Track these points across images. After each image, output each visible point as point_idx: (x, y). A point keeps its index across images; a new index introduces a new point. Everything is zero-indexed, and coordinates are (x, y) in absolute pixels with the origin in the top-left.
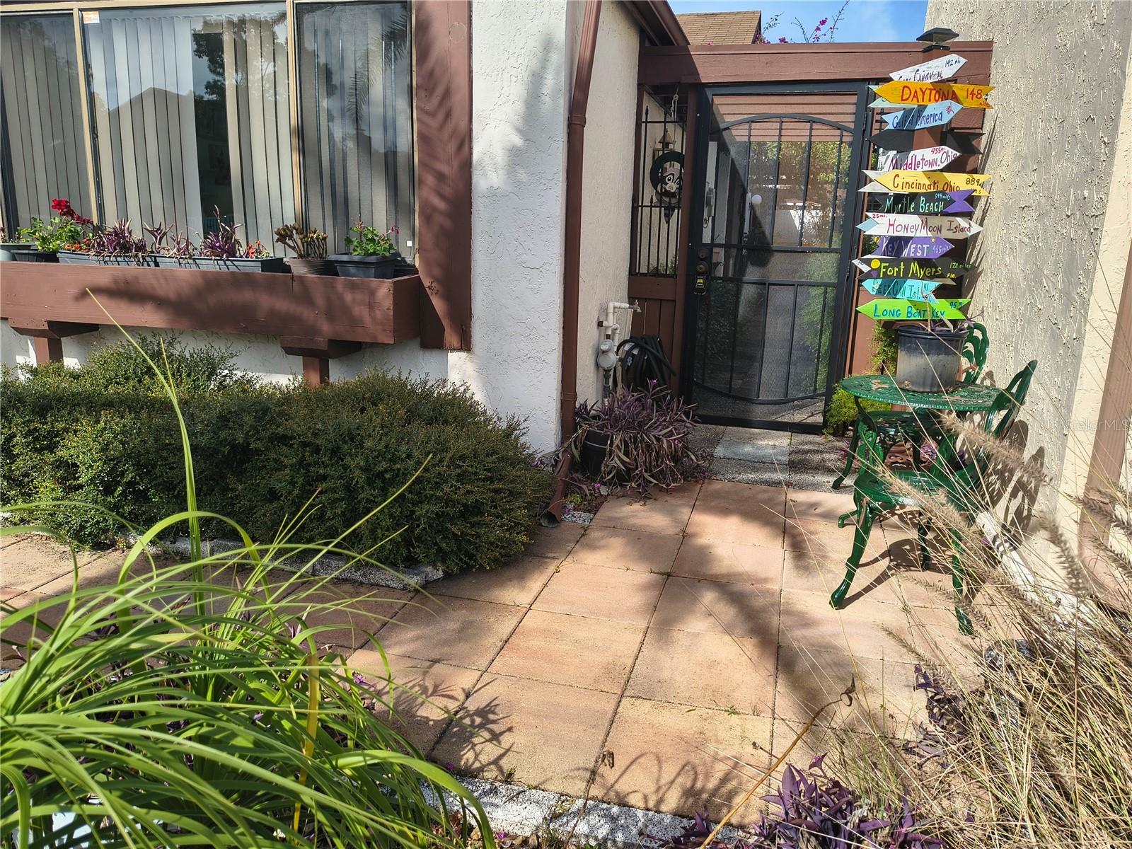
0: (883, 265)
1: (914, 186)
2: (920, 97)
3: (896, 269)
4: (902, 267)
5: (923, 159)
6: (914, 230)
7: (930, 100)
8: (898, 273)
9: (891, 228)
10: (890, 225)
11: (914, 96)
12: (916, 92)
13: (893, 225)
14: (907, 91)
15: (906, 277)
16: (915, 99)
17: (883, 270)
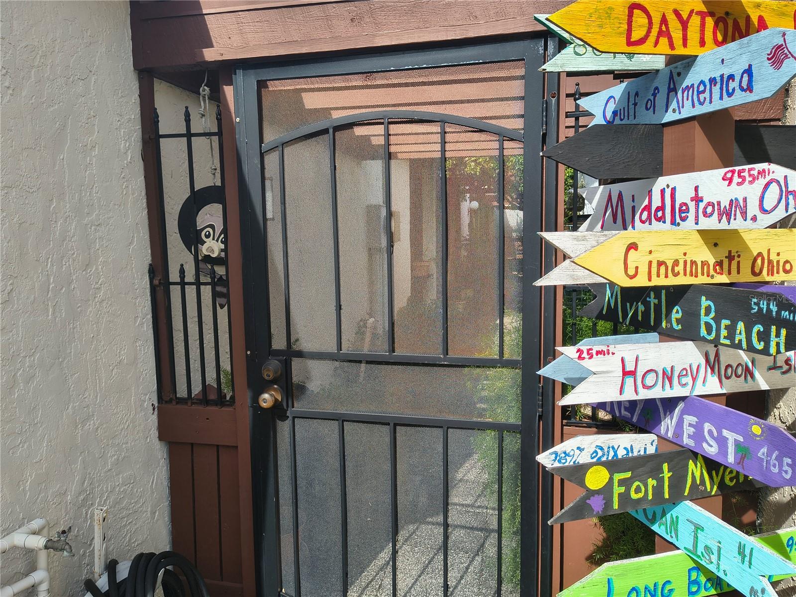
0: (618, 477)
1: (680, 268)
2: (677, 35)
3: (651, 482)
4: (667, 475)
5: (697, 199)
6: (689, 380)
7: (702, 43)
8: (658, 490)
9: (629, 380)
10: (625, 373)
11: (660, 34)
12: (664, 21)
13: (633, 373)
14: (640, 19)
15: (677, 497)
16: (664, 41)
17: (618, 490)
